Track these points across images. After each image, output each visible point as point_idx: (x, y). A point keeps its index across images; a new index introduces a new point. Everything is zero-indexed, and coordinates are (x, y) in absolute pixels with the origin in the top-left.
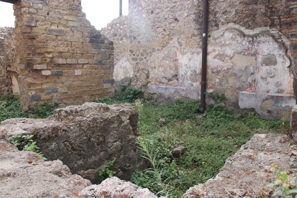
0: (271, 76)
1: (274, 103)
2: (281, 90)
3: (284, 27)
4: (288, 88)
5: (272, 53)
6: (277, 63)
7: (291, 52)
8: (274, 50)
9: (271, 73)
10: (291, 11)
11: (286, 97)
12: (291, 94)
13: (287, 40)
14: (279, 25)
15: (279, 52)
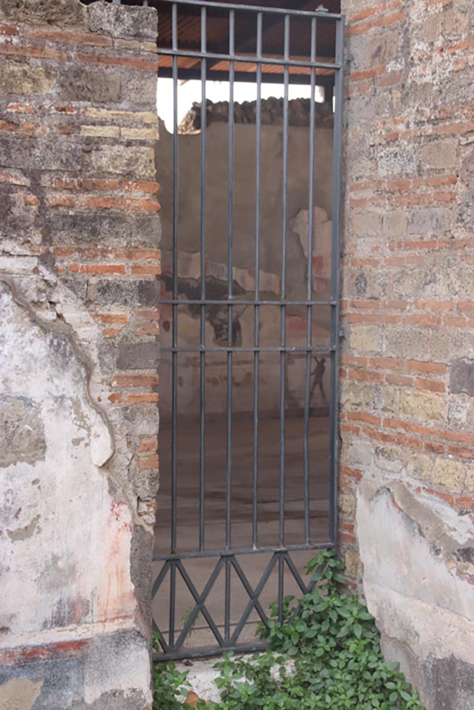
0: (14, 526)
1: (38, 693)
2: (73, 606)
3: (65, 238)
4: (110, 583)
5: (16, 389)
6: (45, 448)
7: (110, 385)
8: (29, 370)
9: (15, 508)
10: (89, 152)
11: (102, 638)
12: (125, 617)
13: (85, 315)
14: (37, 226)
15: (56, 380)
